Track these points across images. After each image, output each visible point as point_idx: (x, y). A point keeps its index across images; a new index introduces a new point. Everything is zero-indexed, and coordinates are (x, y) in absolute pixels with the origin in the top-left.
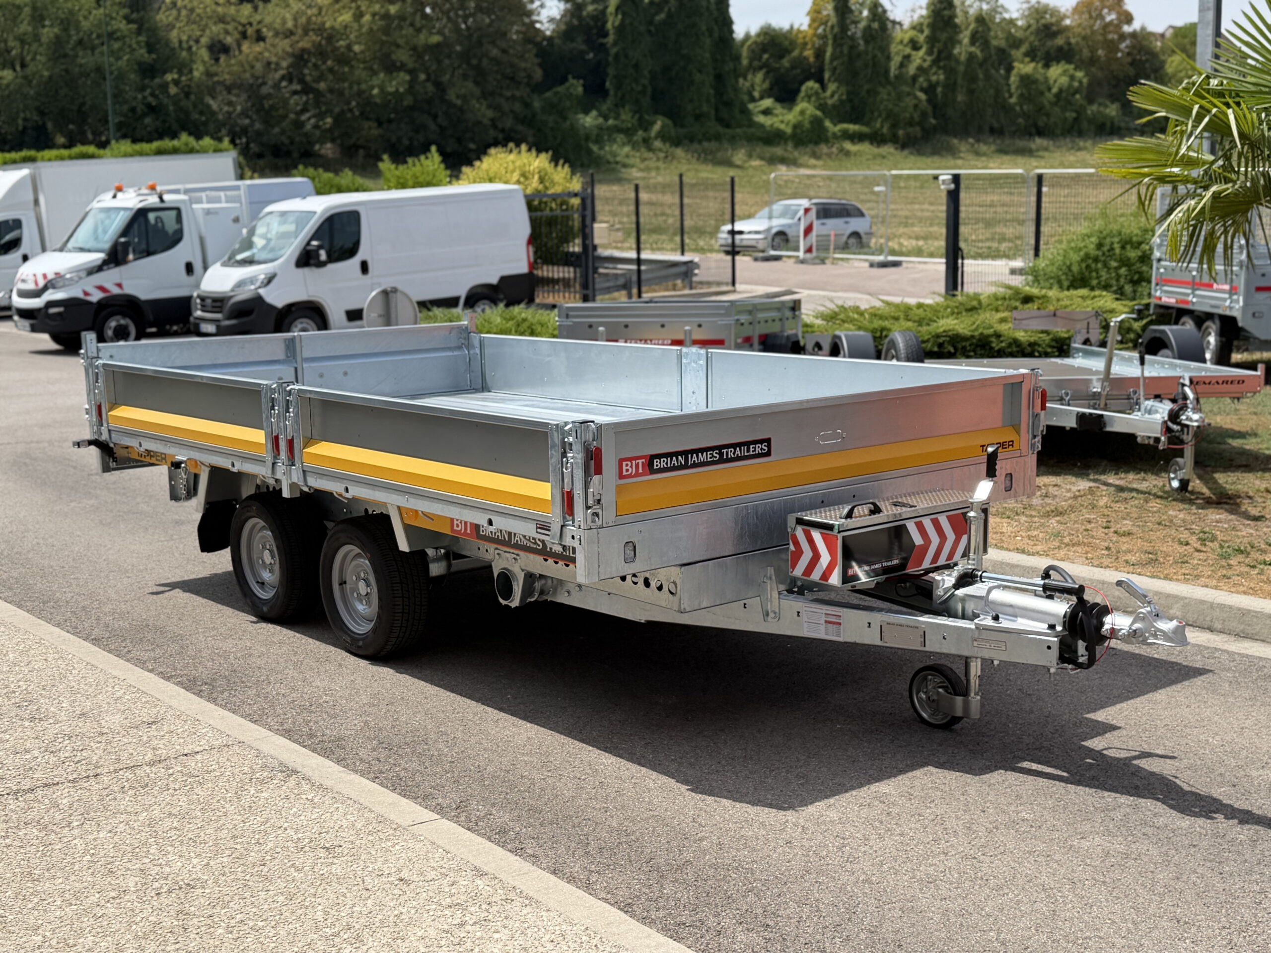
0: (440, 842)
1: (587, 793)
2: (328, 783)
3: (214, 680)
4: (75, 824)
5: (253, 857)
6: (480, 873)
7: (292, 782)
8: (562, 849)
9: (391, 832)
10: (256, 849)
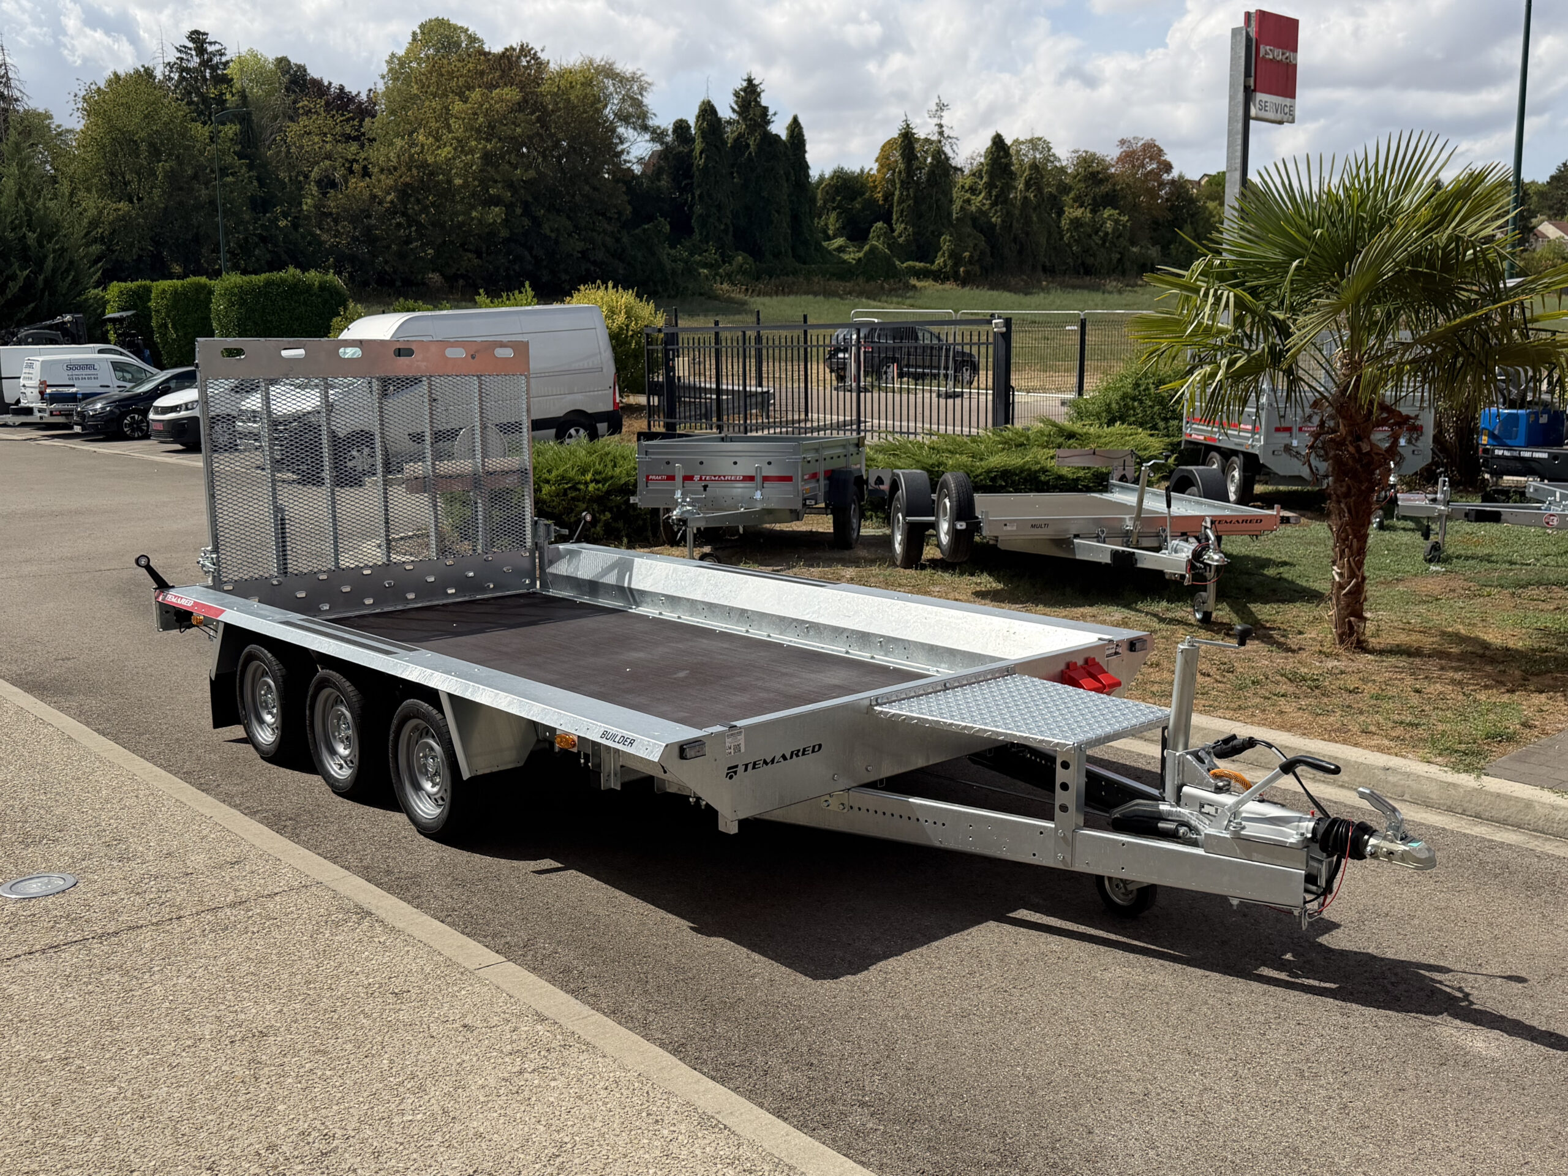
0: (504, 987)
1: (649, 930)
2: (399, 925)
3: (298, 815)
4: (156, 969)
5: (325, 1003)
6: (541, 1019)
7: (366, 924)
8: (622, 988)
9: (458, 976)
10: (328, 994)
